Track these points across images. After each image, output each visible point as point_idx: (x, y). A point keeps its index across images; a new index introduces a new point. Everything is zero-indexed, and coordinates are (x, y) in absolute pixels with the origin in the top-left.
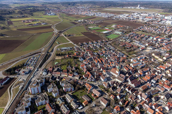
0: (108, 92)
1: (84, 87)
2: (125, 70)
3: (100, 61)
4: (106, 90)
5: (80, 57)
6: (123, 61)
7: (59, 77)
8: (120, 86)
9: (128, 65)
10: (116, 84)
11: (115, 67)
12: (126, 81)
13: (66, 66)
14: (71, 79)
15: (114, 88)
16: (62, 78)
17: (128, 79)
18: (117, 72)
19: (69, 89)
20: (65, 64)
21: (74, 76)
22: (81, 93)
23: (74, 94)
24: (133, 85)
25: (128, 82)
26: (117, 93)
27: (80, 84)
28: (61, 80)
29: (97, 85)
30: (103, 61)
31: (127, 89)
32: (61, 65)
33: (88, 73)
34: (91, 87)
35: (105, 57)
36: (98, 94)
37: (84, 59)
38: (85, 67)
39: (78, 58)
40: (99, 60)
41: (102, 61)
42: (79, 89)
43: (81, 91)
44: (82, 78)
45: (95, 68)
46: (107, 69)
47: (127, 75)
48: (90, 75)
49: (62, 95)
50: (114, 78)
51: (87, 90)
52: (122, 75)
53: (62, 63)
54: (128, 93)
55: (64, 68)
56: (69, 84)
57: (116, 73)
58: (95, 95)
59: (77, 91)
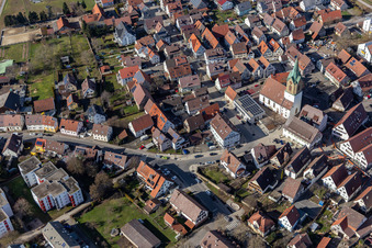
0: (239, 200)
1: (133, 181)
2: (331, 78)
3: (214, 42)
4: (232, 191)
5: (119, 23)
6: (328, 33)
7: (15, 138)
8: (298, 166)
9: (344, 55)
10: (281, 158)
11: (281, 68)
12: (328, 136)
13: (51, 78)
14: (72, 146)
15: (271, 179)
16: (30, 144)
17: (341, 130)
18: (290, 97)
19: (61, 197)
20: (48, 69)
21: (87, 126)
22: (119, 210)
23: (85, 219)
24: (360, 158)
25: (337, 139)
26: (282, 200)
27: (115, 168)
28: (24, 153)
29: (193, 168)
30: (230, 39)
31: (328, 181)
32: (27, 76)
33: (151, 108)
34: (164, 183)
35: (242, 17)
36: (192, 213)
37: (140, 34)
38: (139, 78)
39: (108, 31)
40: (207, 34)
41: (221, 39)
42: (109, 192)
43: (115, 202)
44: (124, 135)
45: (189, 78)
46: (247, 81)
47: (338, 106)
48: (163, 121)
49: (30, 228)
50: (276, 123)
51: (145, 196)
52: (312, 112)
53: (35, 64)
54: (335, 195)
55: (42, 87)
56: (60, 174)
57: (284, 101)
58: (180, 220)
59: (97, 204)
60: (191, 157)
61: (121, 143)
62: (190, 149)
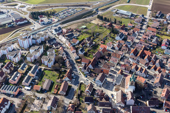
4: (79, 95)
13: (88, 36)
32: (84, 32)
37: (125, 39)
42: (58, 70)
45: (115, 59)
55: (83, 37)
59: (52, 70)
60: (86, 79)
61: (77, 62)
62: (88, 77)
